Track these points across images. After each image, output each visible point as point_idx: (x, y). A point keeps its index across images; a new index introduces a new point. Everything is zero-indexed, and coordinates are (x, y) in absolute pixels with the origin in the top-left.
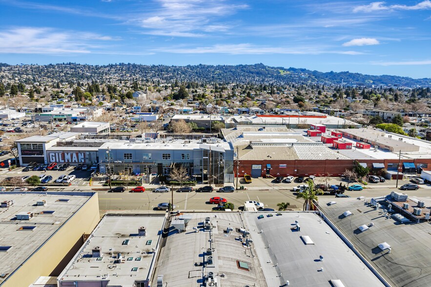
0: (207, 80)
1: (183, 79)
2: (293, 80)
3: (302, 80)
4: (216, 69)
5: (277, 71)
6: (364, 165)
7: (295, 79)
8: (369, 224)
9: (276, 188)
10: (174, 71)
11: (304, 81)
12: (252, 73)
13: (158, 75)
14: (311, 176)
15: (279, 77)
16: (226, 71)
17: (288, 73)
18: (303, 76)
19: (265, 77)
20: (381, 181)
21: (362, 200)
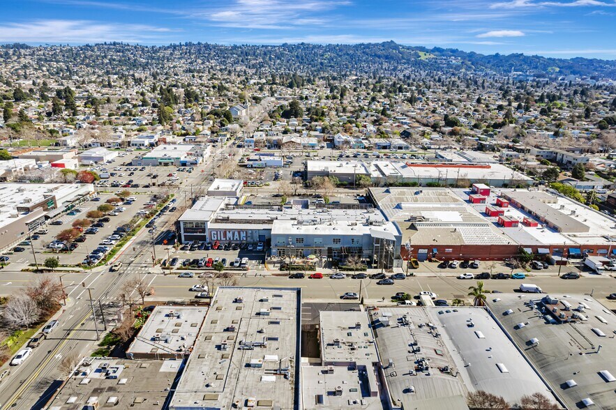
0: (313, 69)
1: (278, 67)
2: (439, 69)
3: (452, 68)
4: (326, 51)
5: (415, 53)
6: (529, 251)
7: (441, 65)
8: (526, 322)
9: (443, 274)
10: (265, 54)
11: (455, 69)
12: (379, 57)
13: (242, 61)
14: (477, 262)
15: (418, 64)
16: (340, 53)
17: (432, 56)
18: (454, 61)
19: (398, 63)
20: (544, 268)
21: (523, 299)
